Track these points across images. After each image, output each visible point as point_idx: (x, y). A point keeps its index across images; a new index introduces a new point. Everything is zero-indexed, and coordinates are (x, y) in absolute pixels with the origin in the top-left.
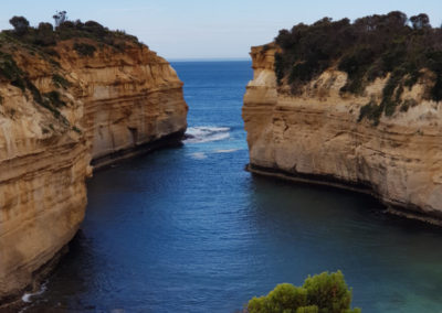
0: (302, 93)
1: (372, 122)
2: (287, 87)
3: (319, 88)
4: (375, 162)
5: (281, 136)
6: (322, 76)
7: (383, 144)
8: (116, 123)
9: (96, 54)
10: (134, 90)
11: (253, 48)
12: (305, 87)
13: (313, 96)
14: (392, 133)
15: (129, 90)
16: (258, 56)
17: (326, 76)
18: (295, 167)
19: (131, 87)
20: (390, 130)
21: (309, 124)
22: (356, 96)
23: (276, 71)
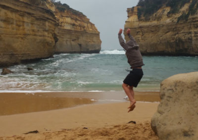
0: (149, 19)
1: (184, 20)
2: (143, 18)
3: (157, 16)
4: (185, 38)
5: (140, 39)
6: (159, 11)
7: (190, 28)
8: (73, 40)
9: (66, 11)
10: (81, 29)
11: (128, 9)
12: (151, 17)
13: (154, 20)
14: (195, 21)
15: (78, 29)
16: (130, 11)
17: (160, 11)
18: (146, 51)
19: (79, 28)
20: (194, 20)
21: (152, 32)
22: (175, 15)
23: (138, 15)
